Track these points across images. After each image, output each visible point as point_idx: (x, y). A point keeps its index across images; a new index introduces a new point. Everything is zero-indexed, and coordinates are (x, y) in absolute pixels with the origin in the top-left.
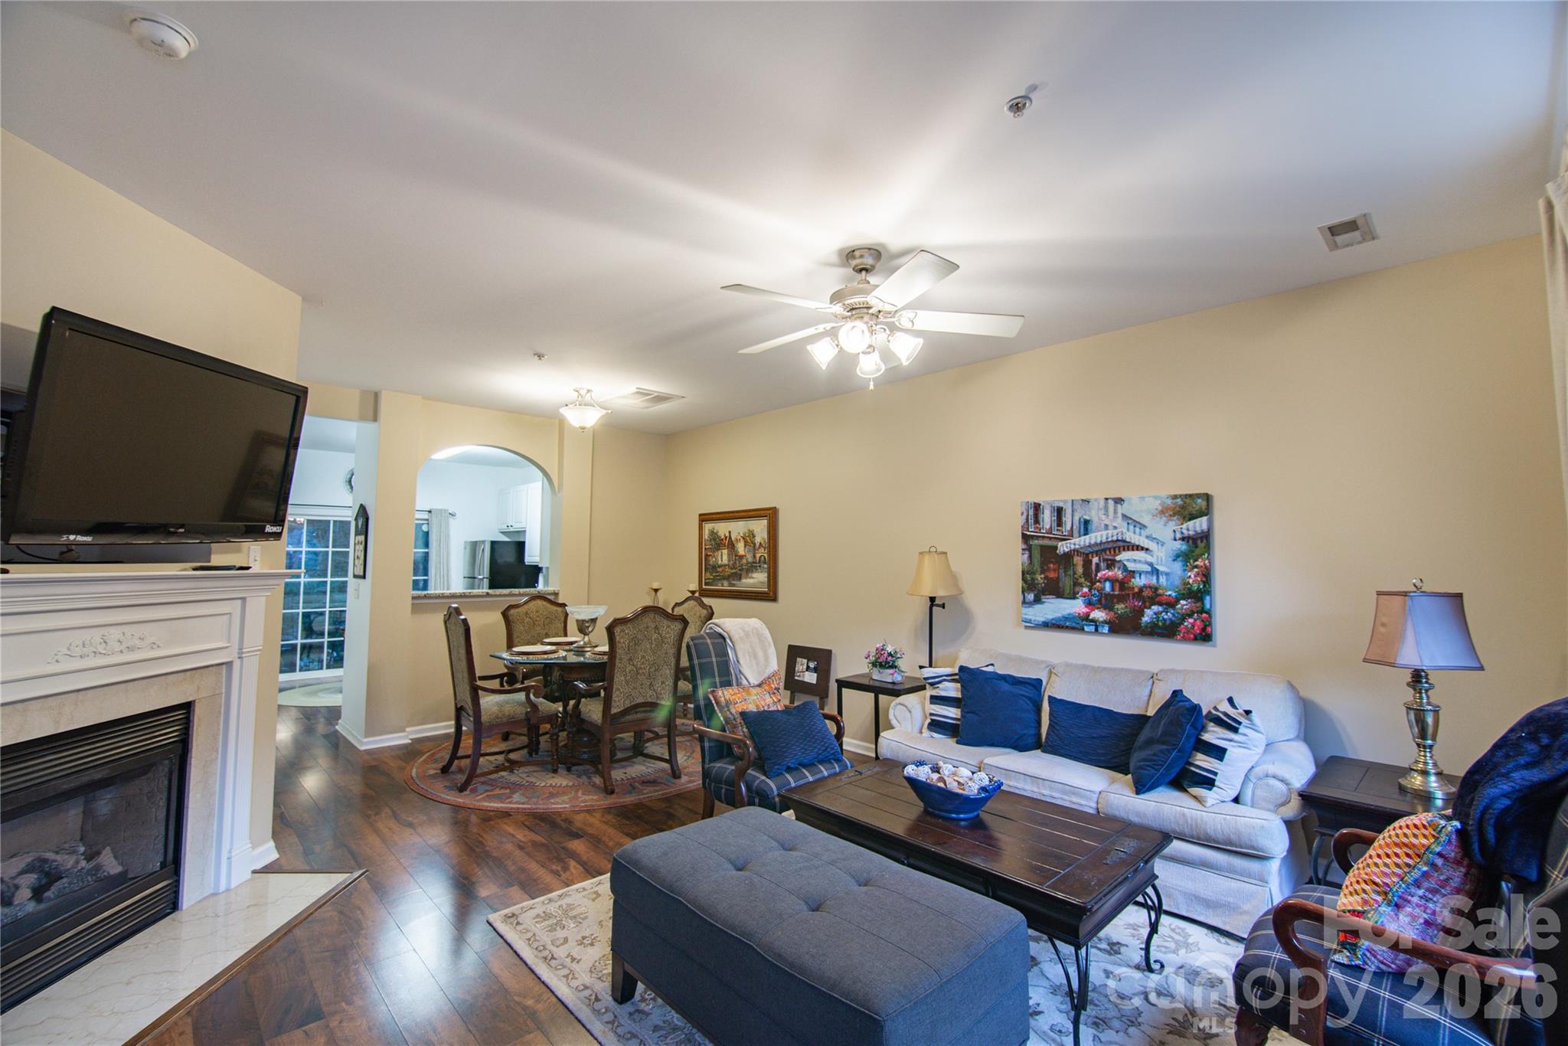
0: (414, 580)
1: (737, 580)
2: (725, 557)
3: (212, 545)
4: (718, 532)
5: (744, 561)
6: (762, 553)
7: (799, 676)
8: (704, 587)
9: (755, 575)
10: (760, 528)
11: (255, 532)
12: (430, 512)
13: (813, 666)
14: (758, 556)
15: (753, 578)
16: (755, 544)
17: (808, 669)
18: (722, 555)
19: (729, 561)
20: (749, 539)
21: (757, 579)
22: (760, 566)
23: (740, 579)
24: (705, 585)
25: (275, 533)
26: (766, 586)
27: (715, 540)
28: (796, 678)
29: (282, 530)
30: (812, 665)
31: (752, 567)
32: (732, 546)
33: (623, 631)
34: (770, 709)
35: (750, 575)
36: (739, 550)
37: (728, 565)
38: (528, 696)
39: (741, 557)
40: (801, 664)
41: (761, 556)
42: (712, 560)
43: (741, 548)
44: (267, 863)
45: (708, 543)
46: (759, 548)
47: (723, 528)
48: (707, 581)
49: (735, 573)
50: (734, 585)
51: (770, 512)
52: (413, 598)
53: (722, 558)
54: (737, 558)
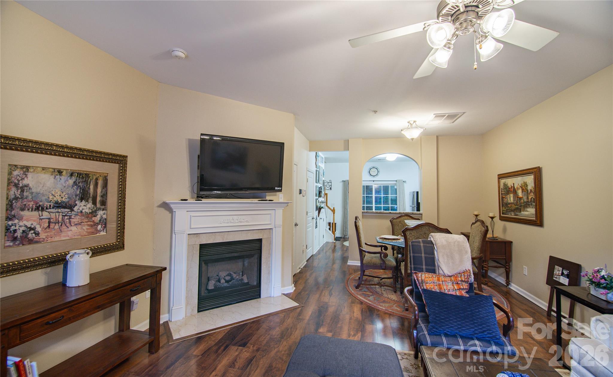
0: (363, 206)
1: (519, 213)
2: (512, 199)
3: (267, 193)
4: (507, 184)
5: (522, 201)
6: (532, 196)
7: (556, 278)
8: (502, 215)
9: (528, 209)
10: (530, 180)
11: (272, 189)
12: (396, 181)
13: (566, 274)
14: (530, 197)
15: (528, 211)
16: (528, 190)
17: (562, 274)
18: (510, 197)
19: (514, 201)
20: (524, 187)
21: (530, 212)
22: (531, 204)
23: (520, 212)
24: (502, 214)
25: (279, 190)
26: (535, 217)
27: (506, 188)
28: (554, 279)
29: (282, 189)
30: (565, 272)
31: (527, 205)
32: (515, 192)
33: (411, 234)
34: (450, 293)
35: (526, 209)
36: (519, 194)
37: (514, 203)
38: (381, 256)
39: (521, 198)
40: (558, 270)
41: (531, 198)
42: (505, 200)
43: (520, 193)
44: (288, 293)
45: (503, 191)
46: (530, 193)
47: (510, 182)
48: (503, 212)
49: (517, 208)
50: (517, 215)
51: (535, 170)
52: (362, 213)
53: (510, 199)
54: (518, 199)
